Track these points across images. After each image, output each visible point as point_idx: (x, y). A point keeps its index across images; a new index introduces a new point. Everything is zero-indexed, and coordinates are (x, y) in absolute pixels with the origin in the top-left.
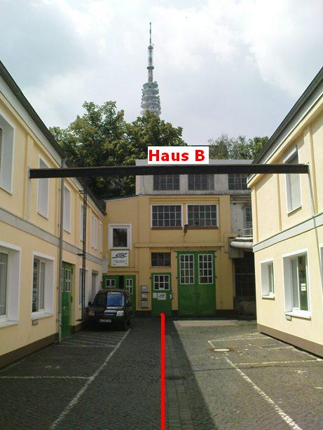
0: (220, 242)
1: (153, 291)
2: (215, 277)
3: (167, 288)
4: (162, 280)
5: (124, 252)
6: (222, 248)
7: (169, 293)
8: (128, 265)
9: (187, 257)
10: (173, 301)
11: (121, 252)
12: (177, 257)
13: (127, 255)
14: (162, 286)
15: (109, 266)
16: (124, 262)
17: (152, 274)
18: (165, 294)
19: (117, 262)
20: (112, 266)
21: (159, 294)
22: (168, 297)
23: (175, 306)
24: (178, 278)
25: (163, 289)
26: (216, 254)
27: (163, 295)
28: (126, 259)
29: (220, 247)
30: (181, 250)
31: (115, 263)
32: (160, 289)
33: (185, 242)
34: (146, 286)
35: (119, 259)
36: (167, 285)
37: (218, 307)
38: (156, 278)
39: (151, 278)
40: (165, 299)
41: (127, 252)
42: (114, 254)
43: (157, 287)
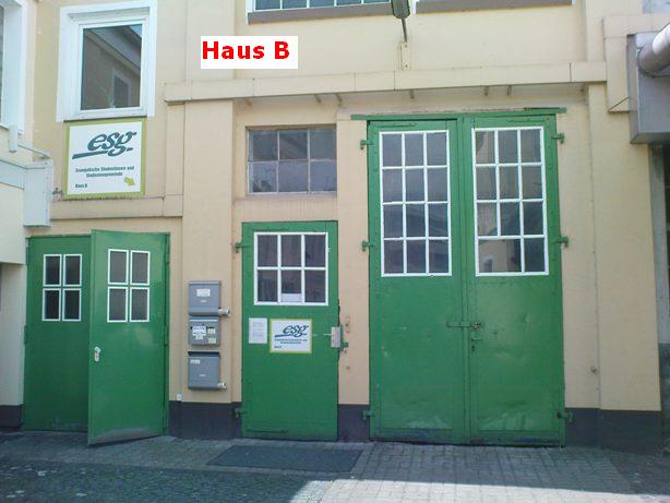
0: (585, 59)
1: (249, 311)
2: (559, 241)
3: (315, 293)
4: (291, 256)
5: (122, 128)
6: (594, 93)
7: (327, 320)
8: (137, 188)
9: (415, 143)
10: (344, 360)
11: (109, 129)
12: (368, 144)
13: (136, 142)
14: (291, 286)
15: (59, 194)
16: (121, 176)
17: (248, 228)
18: (308, 323)
19: (91, 173)
20: (72, 191)
21: (279, 325)
22: (321, 340)
23: (354, 387)
24: (370, 246)
25: (298, 300)
26: (563, 124)
27: (299, 331)
28: (132, 158)
29: (583, 88)
30: (387, 110)
31: (82, 178)
32: (285, 300)
33: (403, 67)
34: (217, 286)
35: (102, 160)
36: (316, 281)
37: (577, 396)
38: (267, 245)
39: (242, 247)
40: (304, 346)
41: (136, 126)
42: (80, 137)
43: (268, 291)
